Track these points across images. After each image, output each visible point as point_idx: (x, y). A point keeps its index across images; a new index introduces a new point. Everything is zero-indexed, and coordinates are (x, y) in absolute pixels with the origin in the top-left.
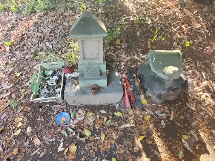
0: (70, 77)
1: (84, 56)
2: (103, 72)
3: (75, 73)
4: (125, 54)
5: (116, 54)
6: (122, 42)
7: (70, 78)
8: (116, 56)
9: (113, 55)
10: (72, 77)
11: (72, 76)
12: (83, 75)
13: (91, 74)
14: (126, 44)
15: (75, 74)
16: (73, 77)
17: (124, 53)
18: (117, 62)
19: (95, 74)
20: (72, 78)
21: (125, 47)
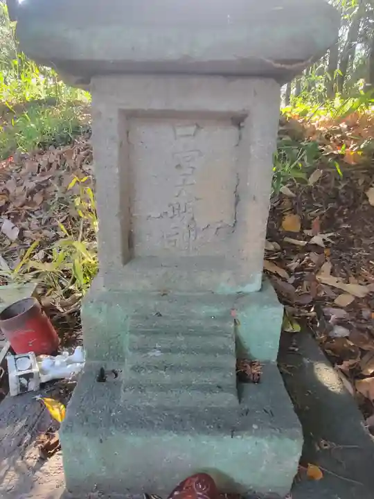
0: (28, 376)
1: (130, 241)
2: (252, 364)
3: (71, 352)
4: (332, 273)
5: (288, 270)
6: (306, 224)
7: (32, 386)
8: (291, 280)
9: (277, 275)
10: (44, 379)
11: (42, 371)
12: (110, 378)
13: (167, 377)
14: (329, 235)
15: (69, 362)
16: (53, 382)
17: (327, 267)
18: (300, 305)
19: (195, 379)
20: (43, 386)
21: (326, 243)
